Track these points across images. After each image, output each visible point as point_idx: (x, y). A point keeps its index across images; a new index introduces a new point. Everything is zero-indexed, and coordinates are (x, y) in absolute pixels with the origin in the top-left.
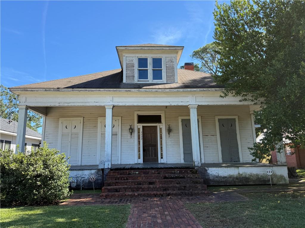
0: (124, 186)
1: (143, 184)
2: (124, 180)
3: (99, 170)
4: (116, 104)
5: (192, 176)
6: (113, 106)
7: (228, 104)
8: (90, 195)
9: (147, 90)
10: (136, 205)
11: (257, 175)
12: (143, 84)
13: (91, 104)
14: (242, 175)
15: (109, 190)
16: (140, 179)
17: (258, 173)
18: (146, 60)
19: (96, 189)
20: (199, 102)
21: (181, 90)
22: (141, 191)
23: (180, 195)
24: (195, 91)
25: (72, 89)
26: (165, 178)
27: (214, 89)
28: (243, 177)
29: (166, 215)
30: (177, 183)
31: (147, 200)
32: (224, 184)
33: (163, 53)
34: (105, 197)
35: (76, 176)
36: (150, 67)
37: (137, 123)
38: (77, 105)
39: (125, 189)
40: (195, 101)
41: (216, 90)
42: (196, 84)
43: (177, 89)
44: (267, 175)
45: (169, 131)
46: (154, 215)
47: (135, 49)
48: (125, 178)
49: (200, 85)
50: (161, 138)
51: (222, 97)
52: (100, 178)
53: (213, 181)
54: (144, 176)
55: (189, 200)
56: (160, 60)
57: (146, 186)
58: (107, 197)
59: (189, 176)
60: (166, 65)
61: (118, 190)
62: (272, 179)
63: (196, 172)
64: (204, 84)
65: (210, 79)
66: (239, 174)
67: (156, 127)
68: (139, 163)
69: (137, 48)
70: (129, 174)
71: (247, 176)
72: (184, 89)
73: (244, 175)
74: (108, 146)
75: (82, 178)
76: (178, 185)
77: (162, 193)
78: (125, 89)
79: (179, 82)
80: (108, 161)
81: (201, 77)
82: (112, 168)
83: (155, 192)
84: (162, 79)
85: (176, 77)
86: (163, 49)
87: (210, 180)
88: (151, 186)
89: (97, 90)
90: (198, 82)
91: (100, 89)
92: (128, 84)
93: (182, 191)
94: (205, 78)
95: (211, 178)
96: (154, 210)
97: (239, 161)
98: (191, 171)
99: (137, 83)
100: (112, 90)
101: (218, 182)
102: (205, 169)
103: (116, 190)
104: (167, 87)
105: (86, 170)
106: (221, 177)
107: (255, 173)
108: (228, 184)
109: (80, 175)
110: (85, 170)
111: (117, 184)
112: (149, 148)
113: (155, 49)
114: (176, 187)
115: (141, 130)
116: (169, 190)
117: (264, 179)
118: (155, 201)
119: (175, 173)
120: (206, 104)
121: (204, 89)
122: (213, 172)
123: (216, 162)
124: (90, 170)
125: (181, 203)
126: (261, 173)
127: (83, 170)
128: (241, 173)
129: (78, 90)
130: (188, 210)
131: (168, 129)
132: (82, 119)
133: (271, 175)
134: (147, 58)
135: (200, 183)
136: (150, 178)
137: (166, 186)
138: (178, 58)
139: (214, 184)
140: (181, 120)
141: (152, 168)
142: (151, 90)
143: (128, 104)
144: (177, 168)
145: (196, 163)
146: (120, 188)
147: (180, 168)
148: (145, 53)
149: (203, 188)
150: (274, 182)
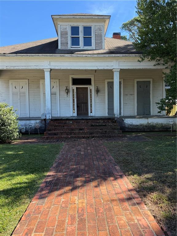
0: (61, 131)
1: (75, 130)
2: (61, 127)
3: (42, 120)
4: (52, 68)
5: (112, 124)
6: (50, 69)
7: (145, 68)
8: (35, 138)
9: (79, 55)
10: (68, 144)
11: (162, 124)
12: (75, 50)
13: (33, 68)
14: (150, 124)
15: (49, 134)
16: (73, 127)
17: (163, 122)
18: (77, 28)
19: (40, 134)
20: (121, 66)
21: (107, 55)
22: (73, 135)
23: (101, 137)
24: (119, 56)
25: (15, 54)
26: (92, 126)
27: (134, 55)
28: (151, 126)
29: (88, 150)
30: (100, 129)
31: (77, 140)
32: (135, 131)
33: (92, 22)
34: (46, 139)
35: (25, 124)
36: (81, 35)
37: (72, 85)
38: (21, 68)
39: (62, 133)
40: (118, 65)
41: (135, 56)
42: (120, 51)
43: (103, 55)
44: (169, 124)
45: (98, 91)
46: (80, 149)
47: (68, 17)
48: (62, 126)
49: (123, 51)
50: (91, 97)
51: (139, 61)
52: (44, 126)
53: (128, 128)
54: (76, 125)
55: (107, 140)
56: (90, 28)
57: (77, 131)
58: (47, 138)
59: (109, 124)
60: (95, 33)
61: (56, 134)
62: (173, 127)
63: (115, 122)
64: (126, 51)
65: (132, 47)
66: (148, 123)
67: (87, 88)
68: (74, 116)
69: (70, 17)
70: (65, 123)
71: (154, 125)
72: (110, 55)
73: (152, 124)
74: (48, 102)
75: (30, 126)
76: (100, 131)
77: (88, 136)
78: (60, 55)
79: (106, 49)
80: (49, 113)
81: (125, 44)
82: (53, 119)
83: (83, 135)
84: (91, 46)
85: (103, 44)
86: (92, 18)
87: (126, 127)
88: (81, 131)
89: (36, 55)
90: (121, 48)
91: (39, 54)
92: (62, 50)
93: (103, 135)
94: (128, 45)
95: (126, 126)
96: (80, 146)
97: (150, 114)
98: (111, 121)
99: (70, 49)
100: (48, 55)
101: (132, 129)
102: (122, 119)
103: (55, 134)
104: (95, 53)
105: (33, 120)
106: (134, 125)
107: (160, 123)
108: (139, 131)
109: (28, 124)
110: (31, 120)
111: (55, 130)
112: (82, 105)
113: (86, 18)
114: (99, 132)
115: (75, 91)
116: (94, 134)
117: (167, 127)
118: (82, 141)
119: (99, 123)
120: (127, 68)
121: (126, 55)
122: (128, 122)
123: (132, 115)
124: (36, 120)
125: (101, 142)
126: (165, 122)
127: (30, 120)
128: (149, 122)
129: (21, 55)
130: (105, 146)
131: (96, 90)
132: (27, 81)
133: (172, 124)
134: (79, 27)
135: (117, 129)
136: (80, 126)
137: (92, 131)
138: (106, 27)
139: (129, 130)
140: (107, 82)
141: (83, 119)
142: (81, 55)
143: (62, 68)
144: (101, 119)
145: (116, 115)
146: (58, 133)
147: (103, 119)
148: (77, 22)
149: (120, 133)
150: (174, 129)
